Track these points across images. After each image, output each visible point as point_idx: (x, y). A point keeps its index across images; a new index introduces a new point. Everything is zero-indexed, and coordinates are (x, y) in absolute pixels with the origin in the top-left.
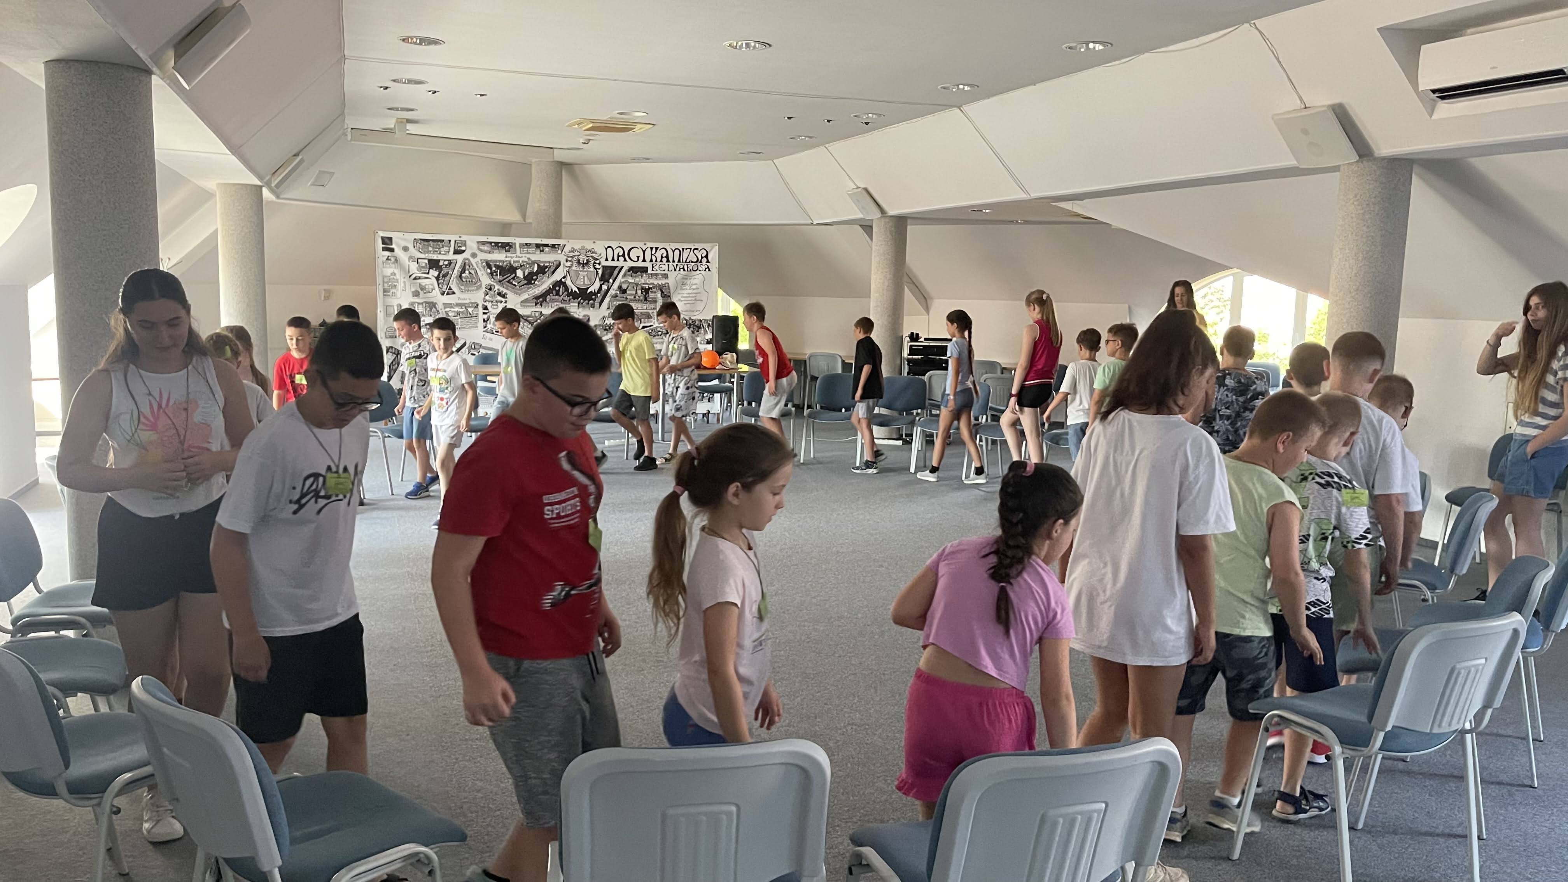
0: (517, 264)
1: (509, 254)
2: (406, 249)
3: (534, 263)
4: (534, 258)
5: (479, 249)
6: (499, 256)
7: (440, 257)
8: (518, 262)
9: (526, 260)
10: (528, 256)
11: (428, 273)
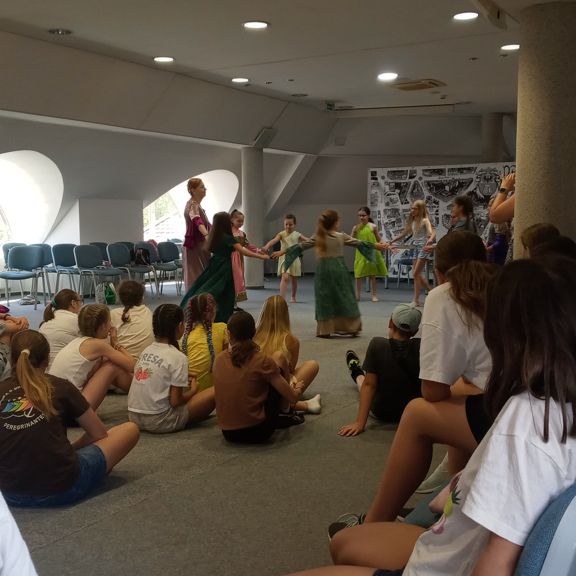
0: (445, 182)
1: (441, 176)
2: (383, 178)
3: (456, 180)
4: (456, 177)
5: (424, 174)
6: (435, 178)
7: (402, 181)
8: (446, 180)
9: (451, 179)
10: (453, 176)
11: (394, 192)
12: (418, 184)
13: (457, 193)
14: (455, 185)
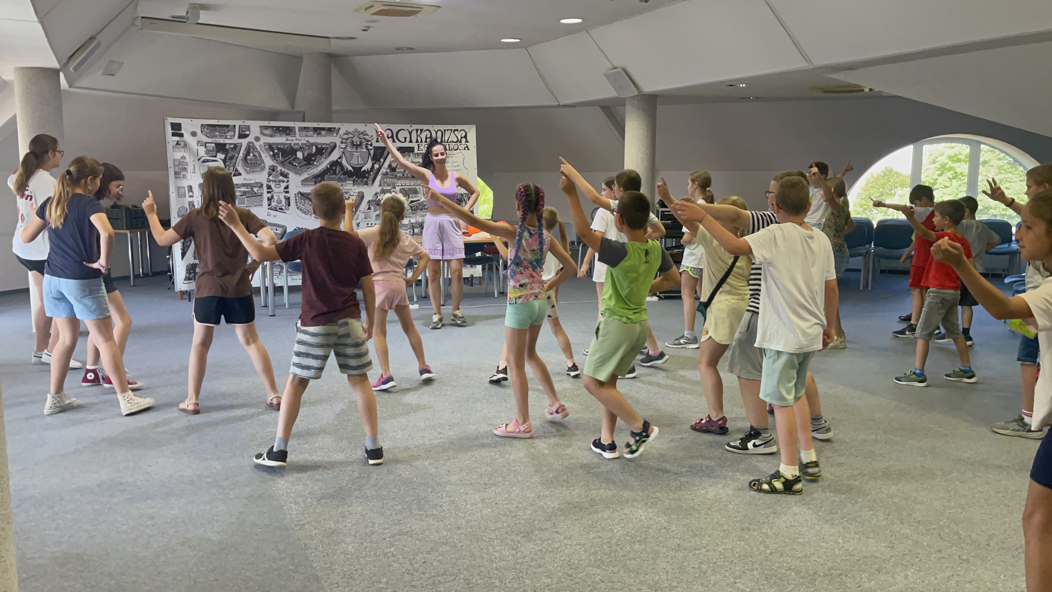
0: (296, 147)
2: (194, 134)
3: (312, 145)
4: (312, 140)
7: (227, 141)
8: (298, 144)
9: (305, 142)
10: (307, 139)
11: (216, 156)
12: (254, 148)
13: (315, 163)
14: (312, 150)
